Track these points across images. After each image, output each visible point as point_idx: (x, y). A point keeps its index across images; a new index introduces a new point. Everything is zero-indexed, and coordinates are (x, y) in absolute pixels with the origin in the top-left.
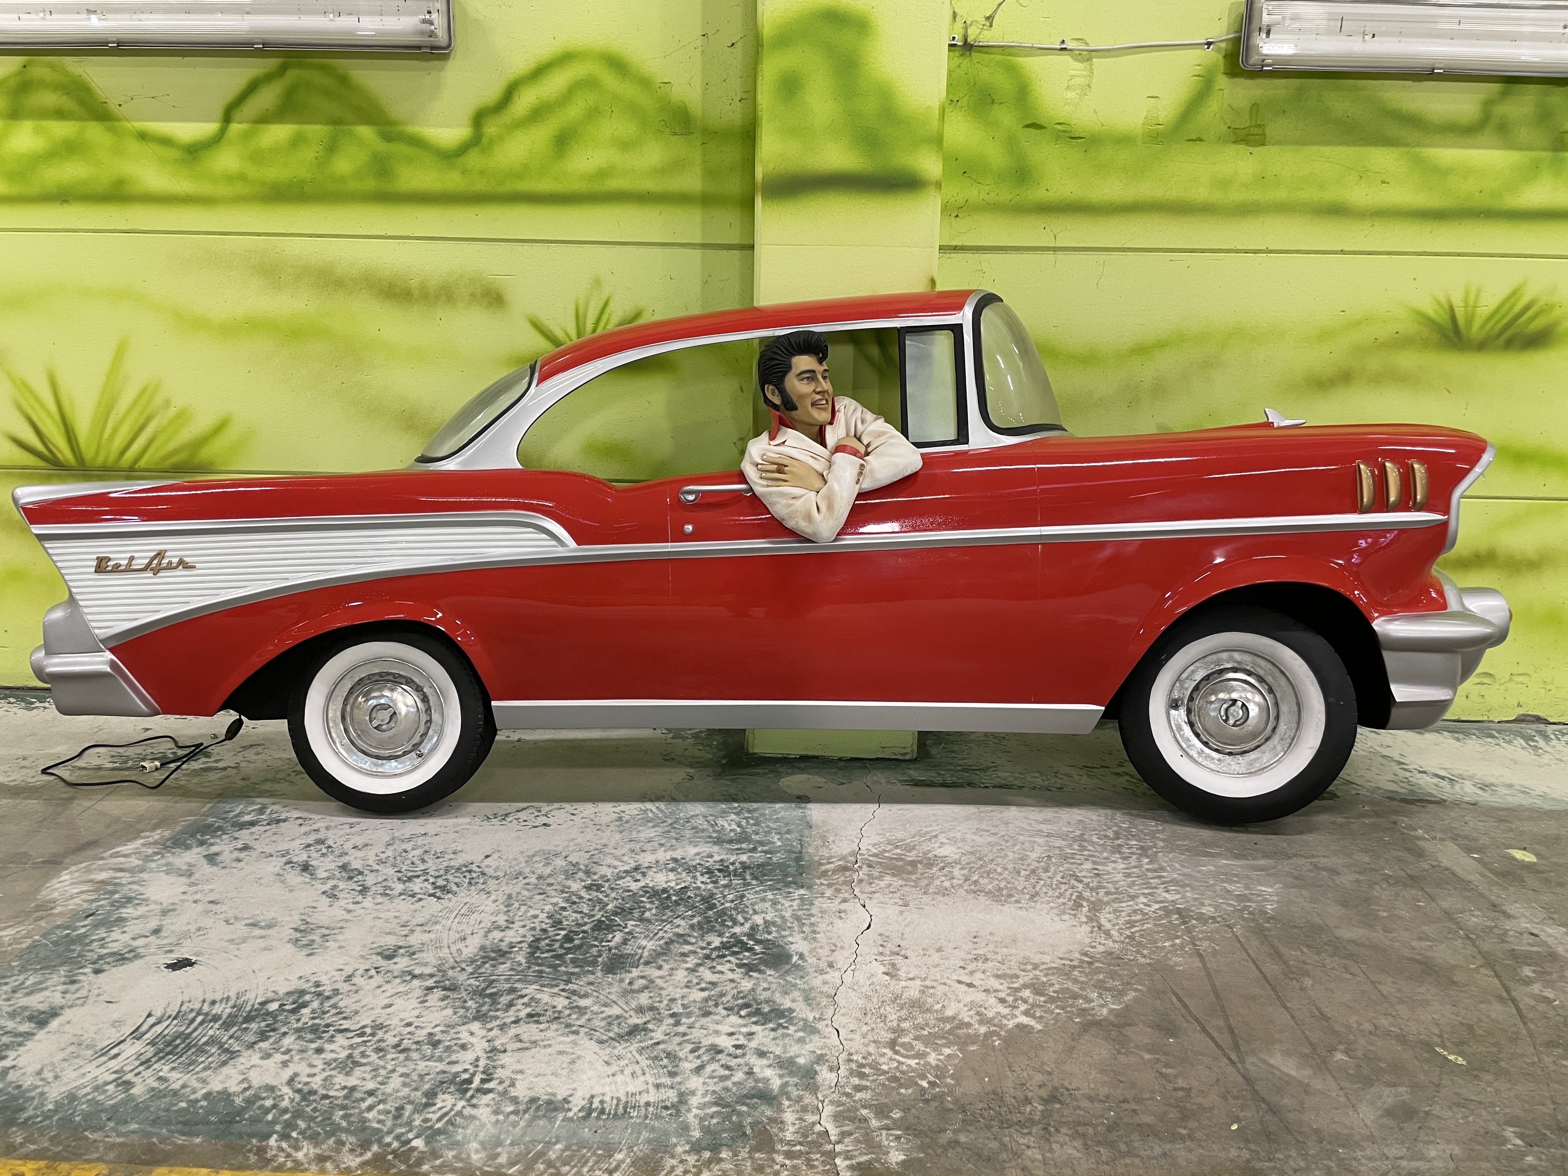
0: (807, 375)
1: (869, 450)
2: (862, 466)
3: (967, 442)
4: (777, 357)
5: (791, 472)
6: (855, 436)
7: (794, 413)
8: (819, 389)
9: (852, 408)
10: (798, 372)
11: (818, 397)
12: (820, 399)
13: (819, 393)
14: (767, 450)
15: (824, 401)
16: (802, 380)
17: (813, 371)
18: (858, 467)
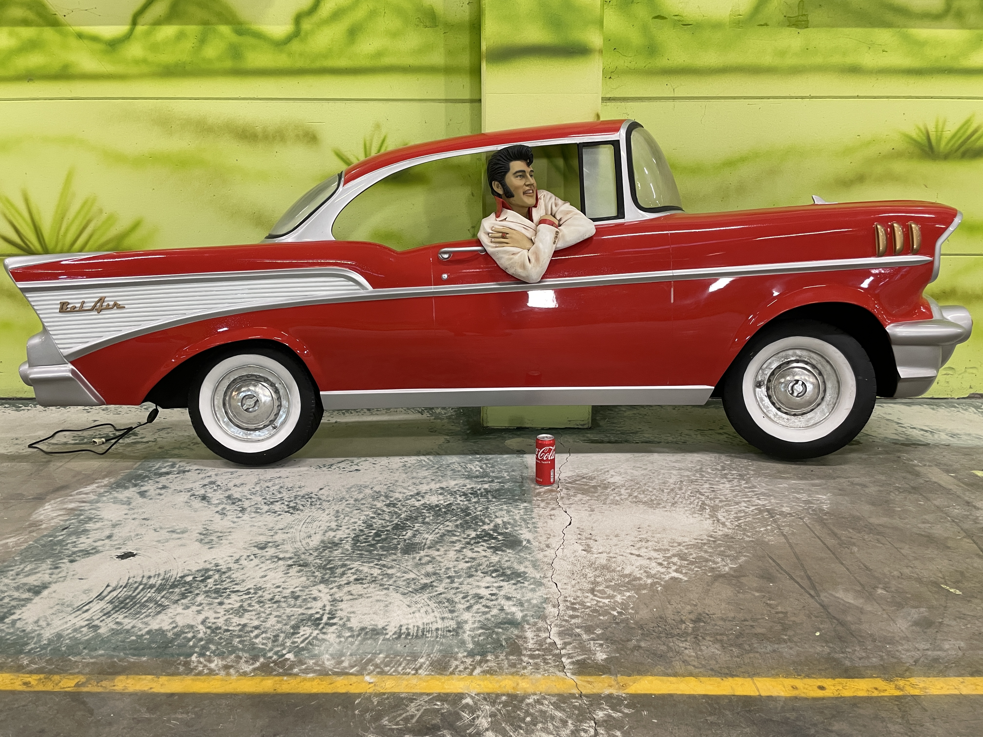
0: (520, 174)
1: (561, 223)
2: (557, 232)
3: (624, 218)
4: (500, 162)
5: (511, 238)
6: (551, 214)
7: (512, 199)
8: (527, 183)
9: (549, 197)
10: (514, 171)
11: (528, 188)
12: (529, 190)
13: (528, 185)
14: (494, 224)
15: (531, 192)
16: (517, 177)
17: (524, 171)
18: (554, 233)
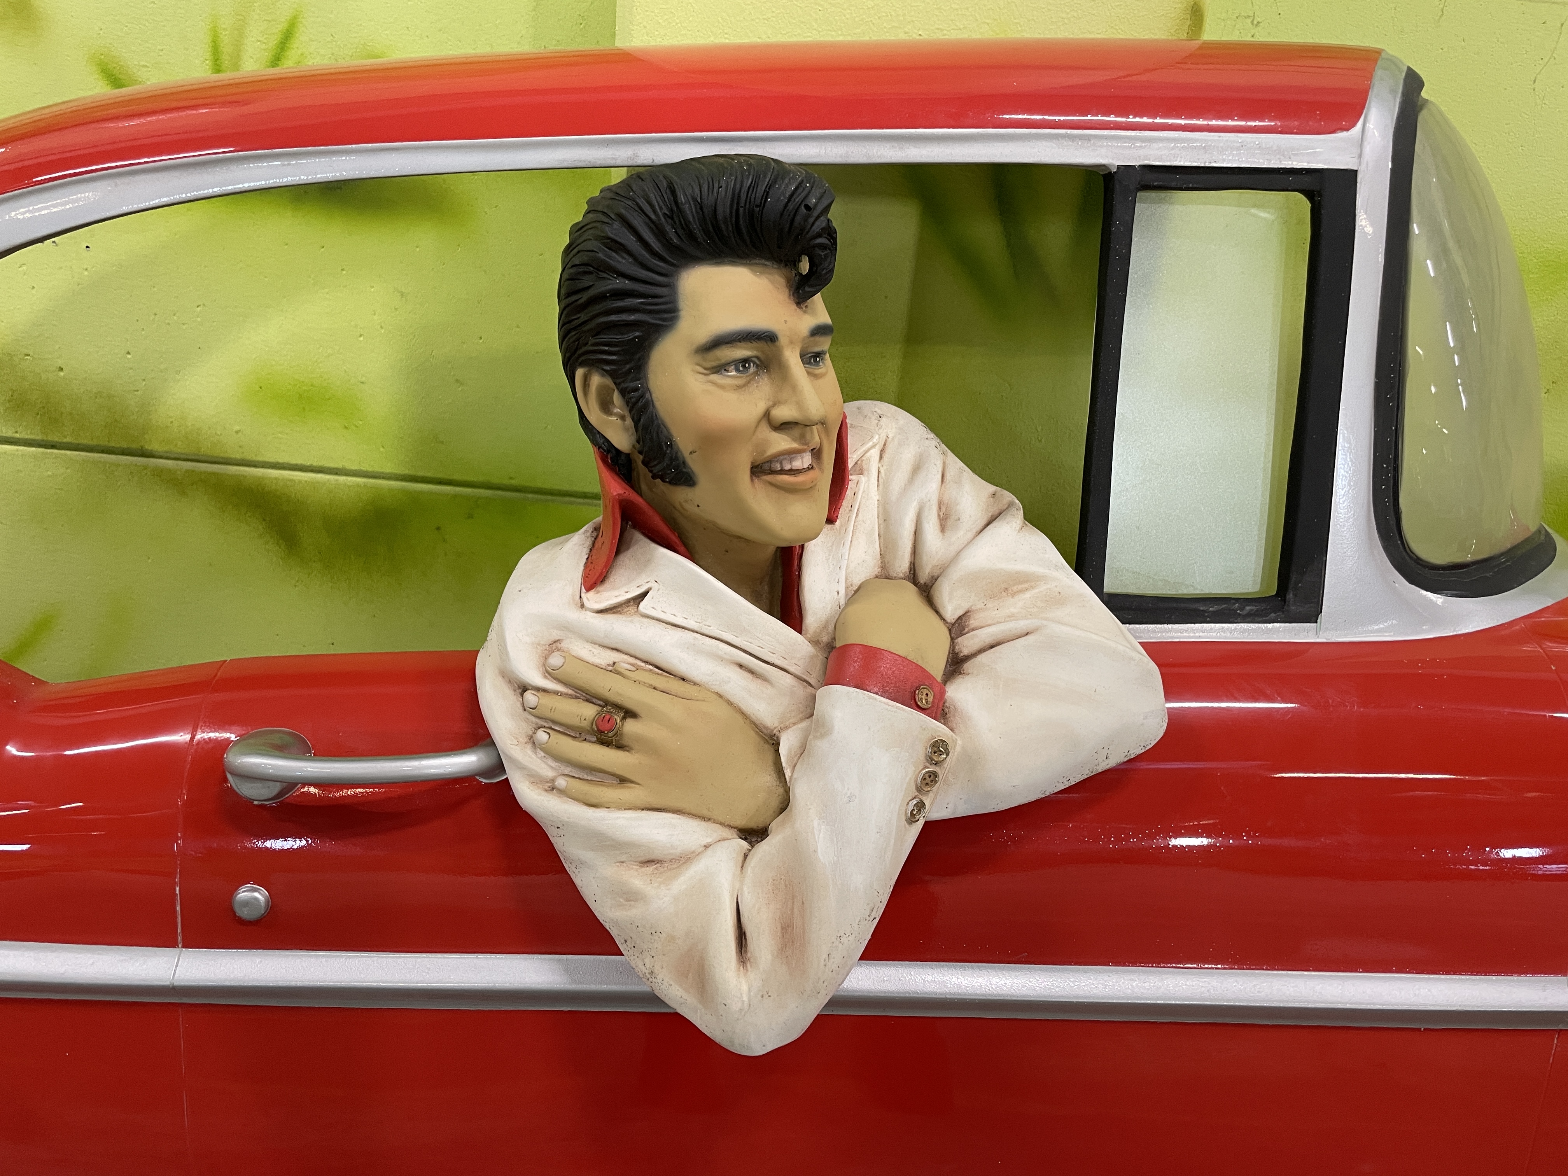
0: (741, 352)
2: (938, 749)
4: (622, 262)
7: (681, 495)
8: (783, 413)
10: (704, 333)
11: (781, 442)
12: (791, 454)
13: (783, 427)
14: (568, 628)
15: (805, 461)
16: (720, 368)
17: (768, 338)
18: (921, 750)
